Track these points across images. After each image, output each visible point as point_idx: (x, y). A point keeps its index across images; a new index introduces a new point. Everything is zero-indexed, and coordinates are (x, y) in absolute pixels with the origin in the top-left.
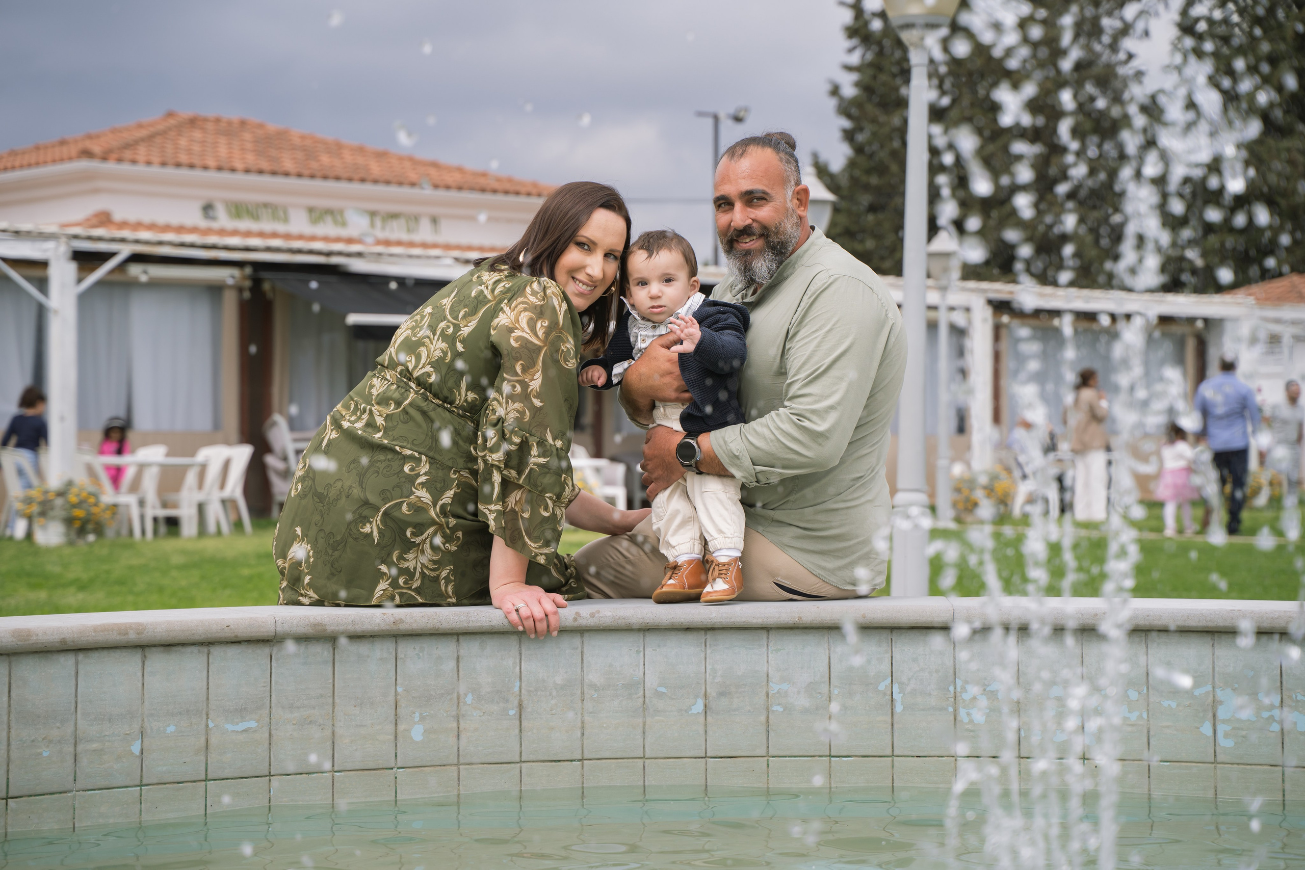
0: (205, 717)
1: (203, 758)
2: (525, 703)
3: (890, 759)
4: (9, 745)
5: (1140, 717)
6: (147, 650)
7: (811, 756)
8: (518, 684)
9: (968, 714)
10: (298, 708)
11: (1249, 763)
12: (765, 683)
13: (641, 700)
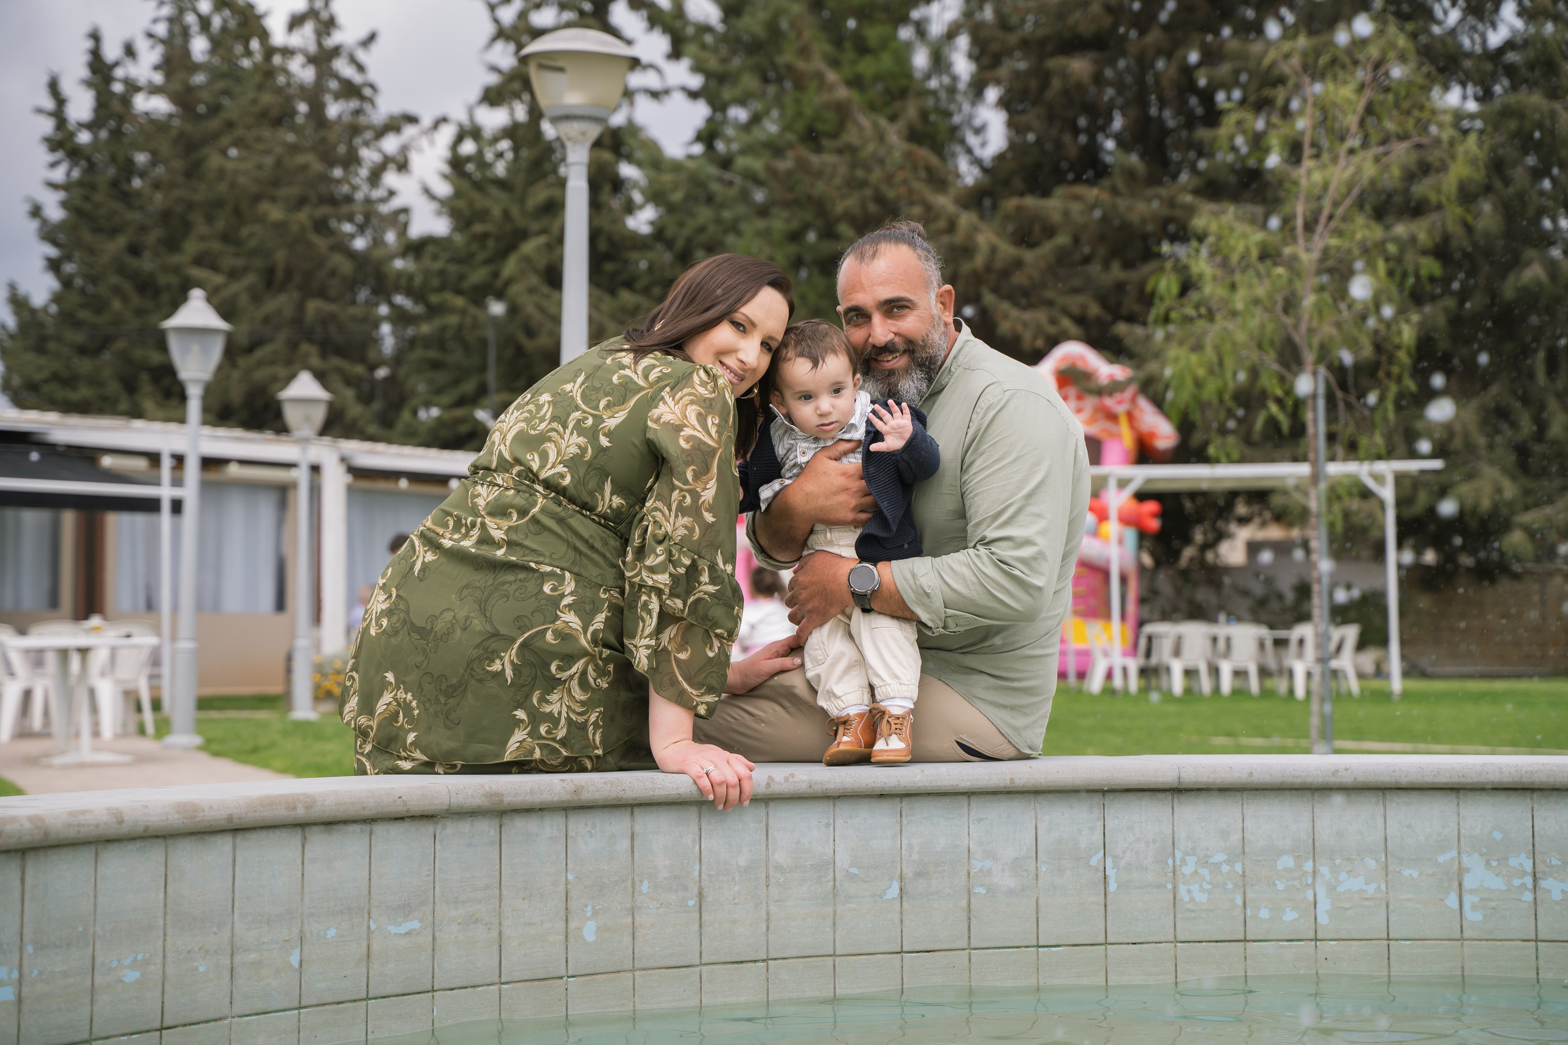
0: (366, 915)
1: (364, 970)
2: (705, 891)
3: (1103, 947)
4: (164, 957)
5: (1378, 889)
6: (307, 829)
7: (1017, 947)
8: (697, 867)
9: (1189, 891)
10: (463, 902)
11: (1499, 938)
12: (966, 860)
13: (831, 884)
